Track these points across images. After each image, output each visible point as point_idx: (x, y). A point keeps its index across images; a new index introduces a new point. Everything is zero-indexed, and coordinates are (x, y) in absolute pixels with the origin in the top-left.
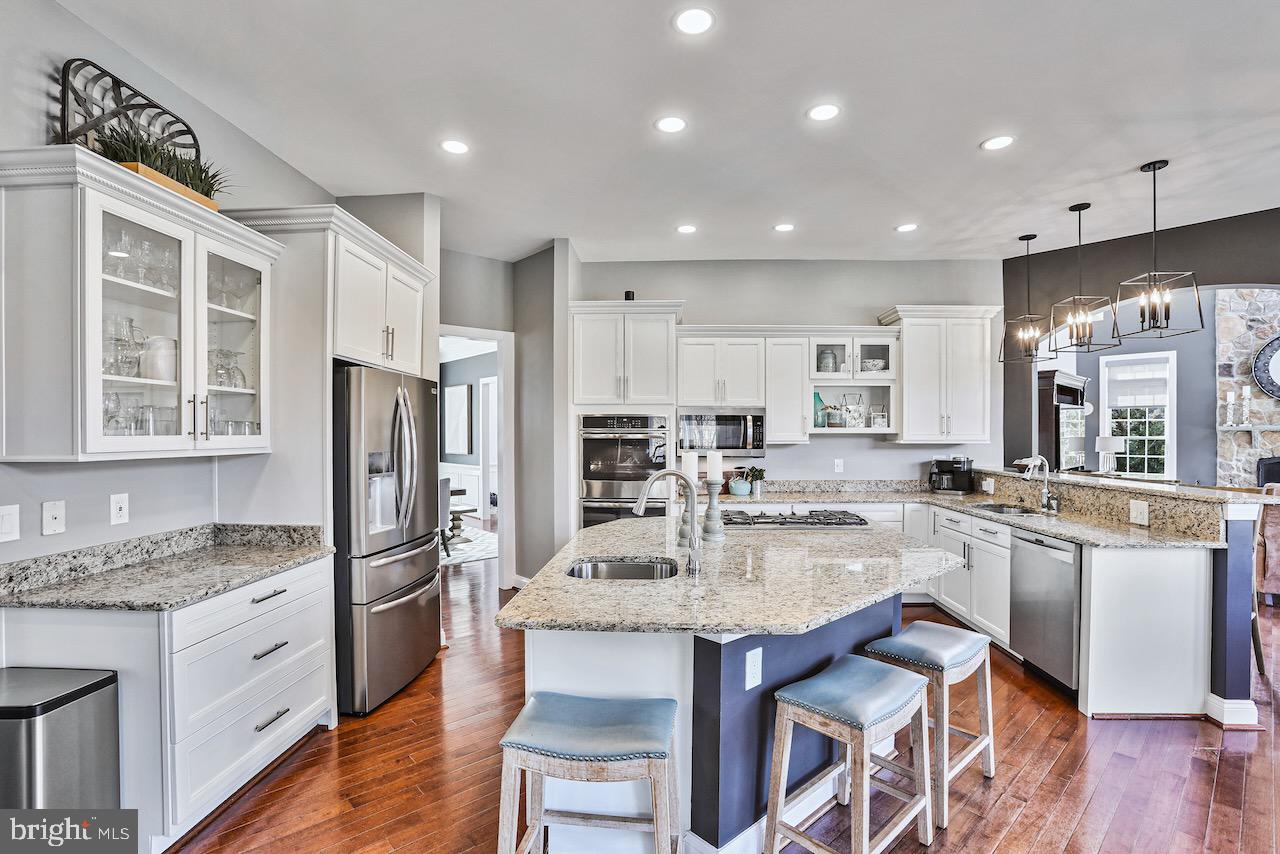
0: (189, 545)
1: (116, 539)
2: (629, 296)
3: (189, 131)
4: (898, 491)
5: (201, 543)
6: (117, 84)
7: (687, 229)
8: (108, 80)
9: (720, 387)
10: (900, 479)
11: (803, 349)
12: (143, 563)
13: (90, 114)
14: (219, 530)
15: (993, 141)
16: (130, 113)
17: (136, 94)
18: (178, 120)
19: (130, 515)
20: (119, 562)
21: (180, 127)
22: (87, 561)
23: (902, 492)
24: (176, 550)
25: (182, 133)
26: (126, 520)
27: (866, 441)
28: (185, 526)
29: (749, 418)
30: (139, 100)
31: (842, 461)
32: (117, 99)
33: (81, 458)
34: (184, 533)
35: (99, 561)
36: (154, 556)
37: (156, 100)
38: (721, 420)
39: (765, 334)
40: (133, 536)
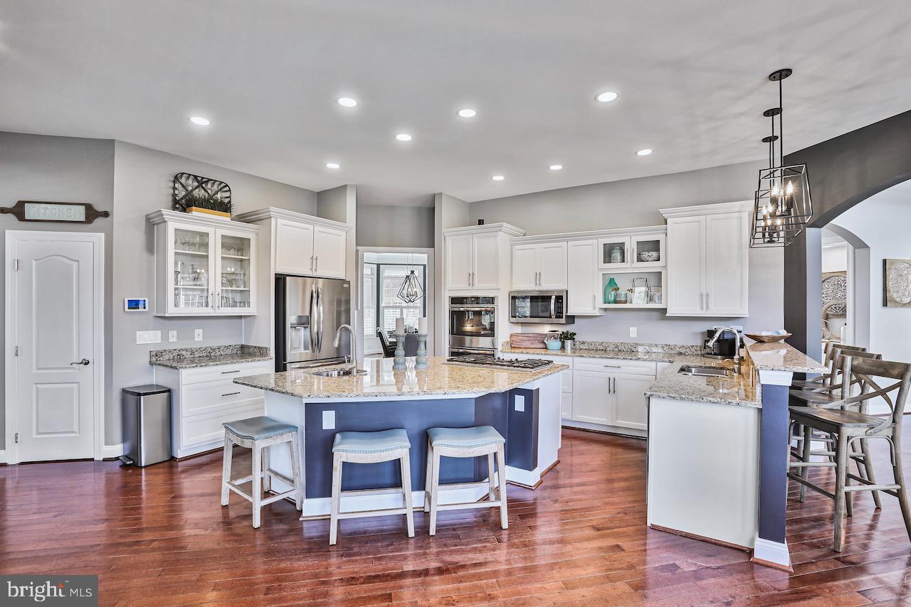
0: (229, 352)
1: (195, 347)
2: (481, 222)
3: (227, 186)
4: (681, 354)
5: (235, 352)
6: (196, 177)
7: (498, 178)
8: (192, 177)
9: (538, 276)
10: (682, 344)
11: (594, 249)
12: (207, 356)
13: (187, 190)
14: (243, 347)
15: (602, 95)
16: (204, 185)
17: (203, 178)
18: (222, 182)
19: (203, 338)
20: (197, 355)
21: (223, 185)
22: (184, 353)
23: (684, 354)
24: (222, 353)
25: (224, 187)
26: (201, 339)
27: (655, 314)
28: (227, 344)
29: (553, 297)
30: (204, 180)
31: (636, 328)
32: (198, 181)
33: (167, 315)
34: (227, 347)
35: (189, 353)
36: (212, 354)
37: (211, 178)
38: (534, 299)
39: (567, 238)
40: (203, 346)
